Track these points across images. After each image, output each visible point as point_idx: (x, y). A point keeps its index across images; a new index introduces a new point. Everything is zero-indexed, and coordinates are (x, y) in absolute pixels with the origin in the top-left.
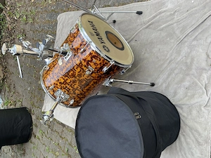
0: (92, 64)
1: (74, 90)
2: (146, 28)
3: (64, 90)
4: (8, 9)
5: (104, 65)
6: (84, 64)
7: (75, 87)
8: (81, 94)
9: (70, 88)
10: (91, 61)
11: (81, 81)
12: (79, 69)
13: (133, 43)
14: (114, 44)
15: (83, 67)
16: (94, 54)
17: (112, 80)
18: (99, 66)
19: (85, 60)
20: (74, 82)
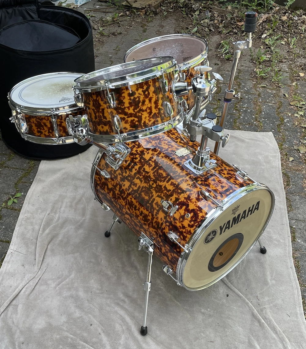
0: (182, 211)
1: (130, 179)
2: (253, 315)
3: (129, 159)
4: (284, 18)
5: (181, 233)
6: (182, 198)
7: (137, 181)
8: (122, 192)
9: (134, 171)
10: (187, 210)
11: (148, 191)
12: (171, 188)
13: (222, 290)
14: (219, 252)
15: (175, 196)
16: (200, 215)
17: (151, 250)
18: (178, 224)
19: (188, 198)
20: (147, 178)
